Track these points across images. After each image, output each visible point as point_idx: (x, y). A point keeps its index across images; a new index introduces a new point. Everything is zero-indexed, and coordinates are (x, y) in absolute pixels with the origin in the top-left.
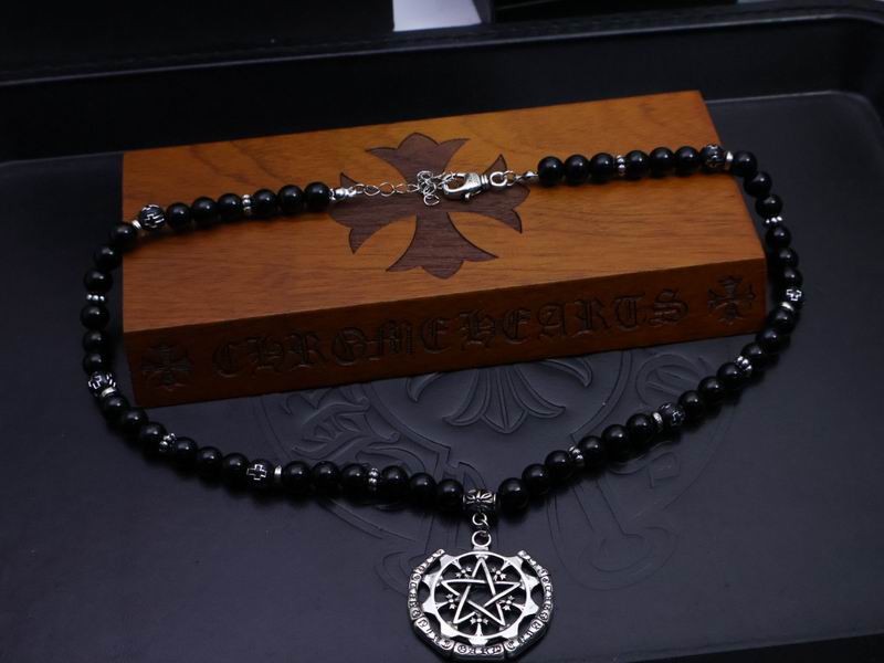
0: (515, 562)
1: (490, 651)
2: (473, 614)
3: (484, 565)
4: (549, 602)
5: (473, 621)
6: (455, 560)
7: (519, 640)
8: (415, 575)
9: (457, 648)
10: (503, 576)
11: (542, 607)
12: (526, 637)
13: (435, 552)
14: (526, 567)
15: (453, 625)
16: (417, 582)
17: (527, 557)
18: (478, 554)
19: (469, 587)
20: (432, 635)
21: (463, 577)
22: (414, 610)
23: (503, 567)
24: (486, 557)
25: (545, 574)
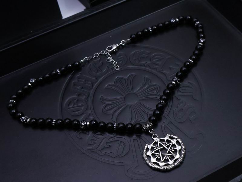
0: (167, 138)
1: (176, 163)
2: (165, 157)
3: (160, 143)
4: (182, 144)
5: (166, 158)
6: (151, 145)
7: (182, 157)
8: (144, 154)
9: (167, 167)
10: (167, 143)
11: (181, 146)
12: (183, 155)
13: (145, 146)
14: (171, 138)
15: (162, 162)
16: (146, 156)
17: (170, 135)
18: (157, 141)
19: (160, 150)
20: (159, 167)
21: (157, 148)
22: (149, 164)
23: (165, 141)
24: (159, 140)
25: (177, 137)
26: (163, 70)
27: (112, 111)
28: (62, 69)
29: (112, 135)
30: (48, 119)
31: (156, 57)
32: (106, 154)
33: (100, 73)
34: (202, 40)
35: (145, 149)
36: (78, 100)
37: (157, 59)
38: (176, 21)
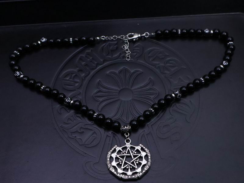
0: (139, 148)
1: (133, 177)
2: (127, 165)
3: (129, 150)
4: (150, 160)
5: (127, 167)
6: (120, 149)
7: (142, 173)
8: (109, 154)
9: (123, 176)
10: (135, 153)
11: (148, 161)
12: (144, 171)
14: (142, 149)
15: (121, 169)
16: (109, 156)
17: (142, 146)
18: (127, 146)
19: (125, 157)
20: (115, 173)
21: (123, 154)
22: (109, 165)
23: (135, 150)
24: (130, 147)
25: (148, 151)
26: (171, 78)
27: (101, 99)
28: (76, 39)
29: (90, 123)
30: (39, 82)
31: (170, 62)
32: (74, 138)
33: (110, 57)
34: (225, 63)
35: (113, 149)
36: (76, 75)
37: (172, 65)
38: (210, 32)
